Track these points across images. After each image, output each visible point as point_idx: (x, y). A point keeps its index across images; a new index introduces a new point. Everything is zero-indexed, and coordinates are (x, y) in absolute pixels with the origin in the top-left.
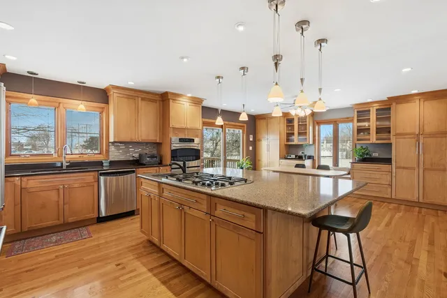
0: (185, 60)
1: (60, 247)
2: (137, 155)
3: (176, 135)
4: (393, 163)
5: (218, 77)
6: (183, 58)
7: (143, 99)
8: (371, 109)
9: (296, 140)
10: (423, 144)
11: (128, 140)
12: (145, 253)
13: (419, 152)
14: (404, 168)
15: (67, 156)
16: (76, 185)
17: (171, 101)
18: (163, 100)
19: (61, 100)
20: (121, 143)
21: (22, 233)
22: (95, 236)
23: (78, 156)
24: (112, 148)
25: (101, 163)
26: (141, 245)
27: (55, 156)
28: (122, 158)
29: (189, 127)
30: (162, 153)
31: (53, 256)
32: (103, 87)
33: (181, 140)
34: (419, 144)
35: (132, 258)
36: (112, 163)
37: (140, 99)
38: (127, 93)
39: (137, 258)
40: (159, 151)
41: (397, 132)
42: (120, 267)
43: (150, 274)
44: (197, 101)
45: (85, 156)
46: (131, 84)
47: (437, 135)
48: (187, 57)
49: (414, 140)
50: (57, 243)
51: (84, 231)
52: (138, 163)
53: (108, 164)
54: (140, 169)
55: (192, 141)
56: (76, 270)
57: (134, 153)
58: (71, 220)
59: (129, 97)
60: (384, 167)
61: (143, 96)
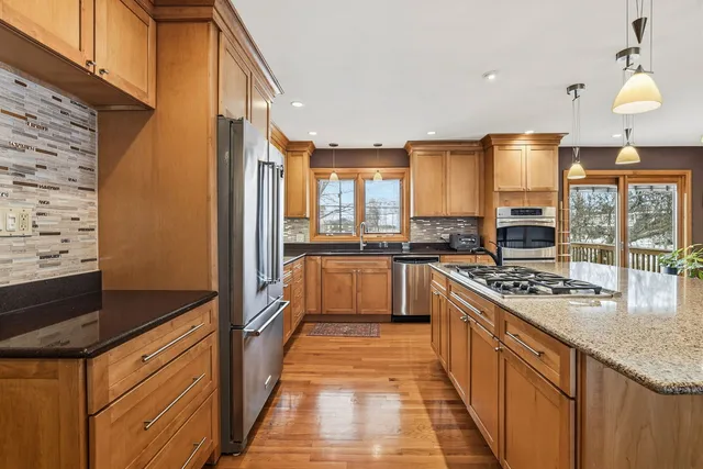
0: (491, 77)
1: (347, 340)
2: (446, 236)
3: (506, 203)
5: (573, 87)
6: (486, 75)
7: (452, 153)
11: (432, 214)
12: (430, 377)
15: (365, 236)
16: (369, 271)
17: (496, 148)
18: (484, 150)
19: (360, 170)
20: (425, 218)
21: (321, 315)
22: (383, 337)
23: (375, 236)
24: (414, 226)
25: (399, 246)
26: (428, 365)
27: (354, 234)
28: (427, 239)
29: (530, 188)
30: (485, 233)
31: (338, 347)
32: (401, 145)
33: (515, 212)
35: (412, 377)
36: (414, 247)
37: (448, 153)
38: (434, 147)
39: (416, 380)
40: (479, 230)
42: (393, 383)
43: (423, 407)
44: (547, 140)
45: (384, 236)
46: (431, 135)
48: (495, 72)
50: (346, 334)
51: (375, 328)
52: (447, 248)
53: (407, 247)
54: (446, 257)
55: (539, 212)
56: (350, 369)
57: (442, 234)
58: (363, 311)
59: (433, 154)
61: (453, 149)
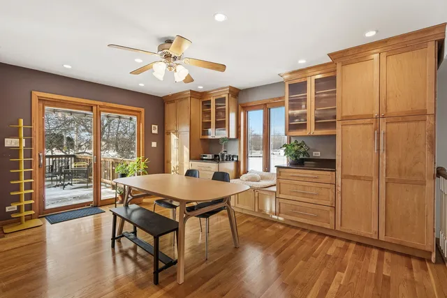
4: (338, 168)
8: (308, 80)
9: (213, 133)
10: (386, 134)
13: (379, 150)
14: (355, 177)
34: (379, 133)
41: (344, 114)
47: (411, 118)
49: (370, 128)
60: (324, 175)
